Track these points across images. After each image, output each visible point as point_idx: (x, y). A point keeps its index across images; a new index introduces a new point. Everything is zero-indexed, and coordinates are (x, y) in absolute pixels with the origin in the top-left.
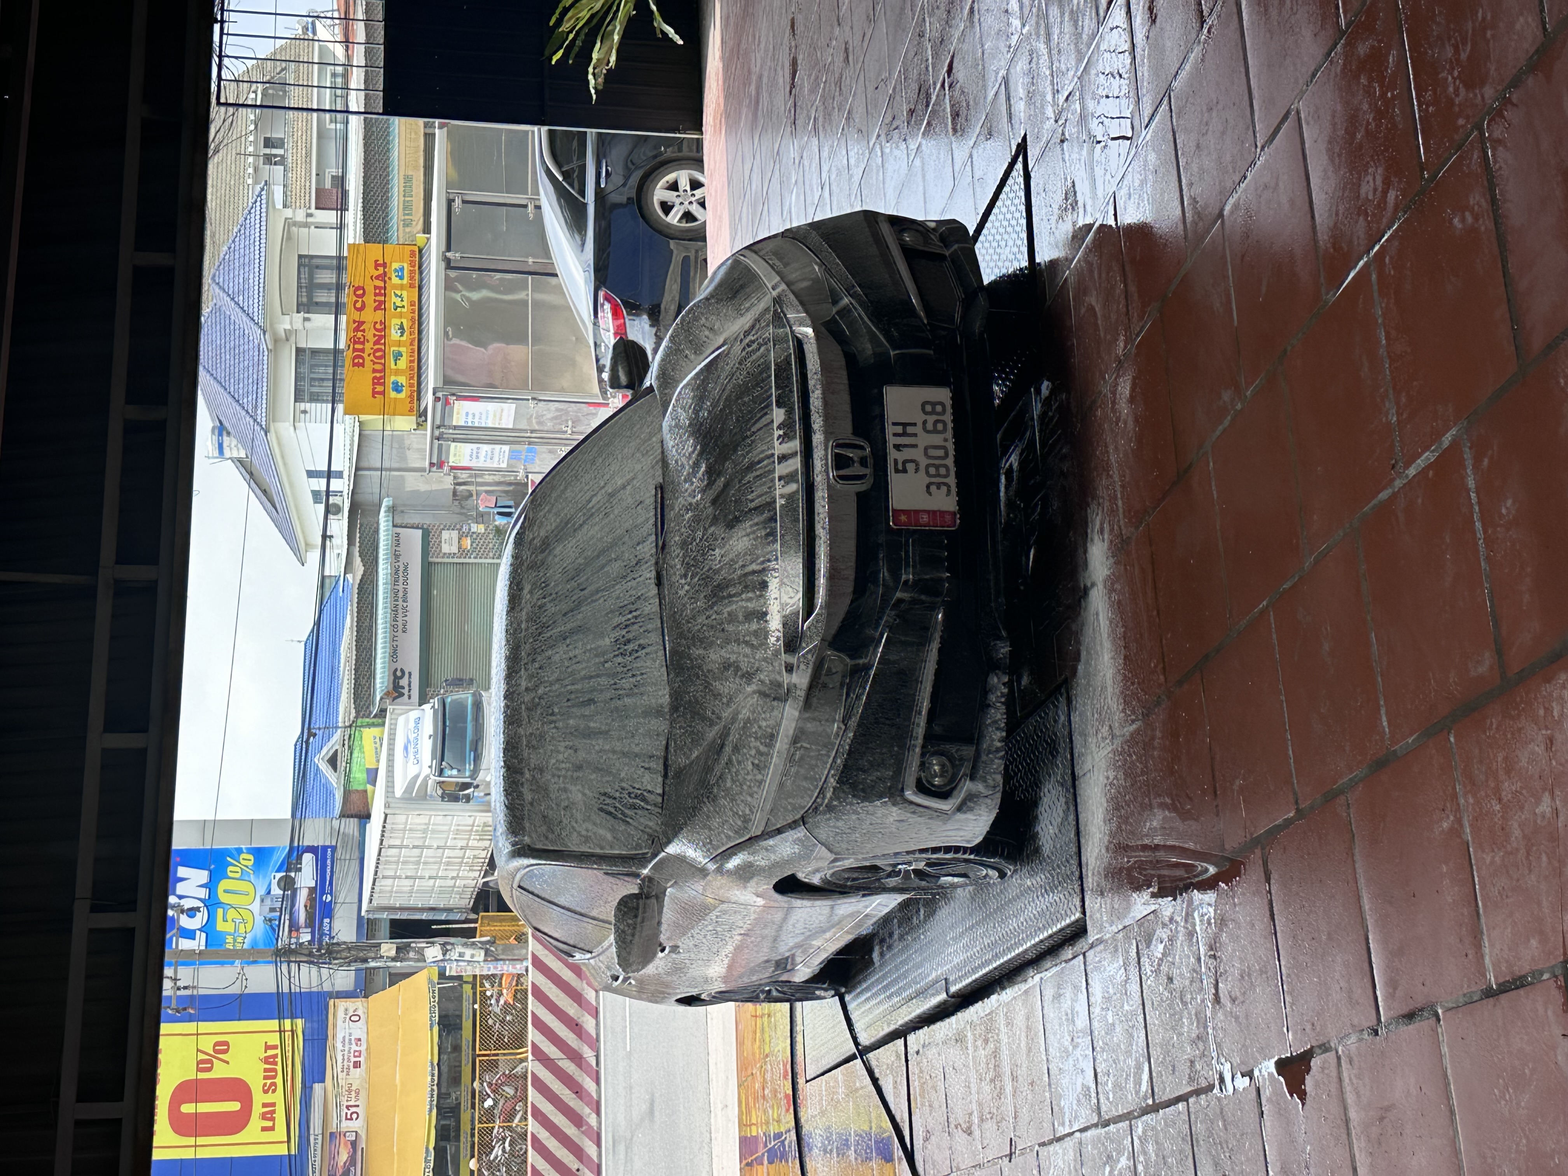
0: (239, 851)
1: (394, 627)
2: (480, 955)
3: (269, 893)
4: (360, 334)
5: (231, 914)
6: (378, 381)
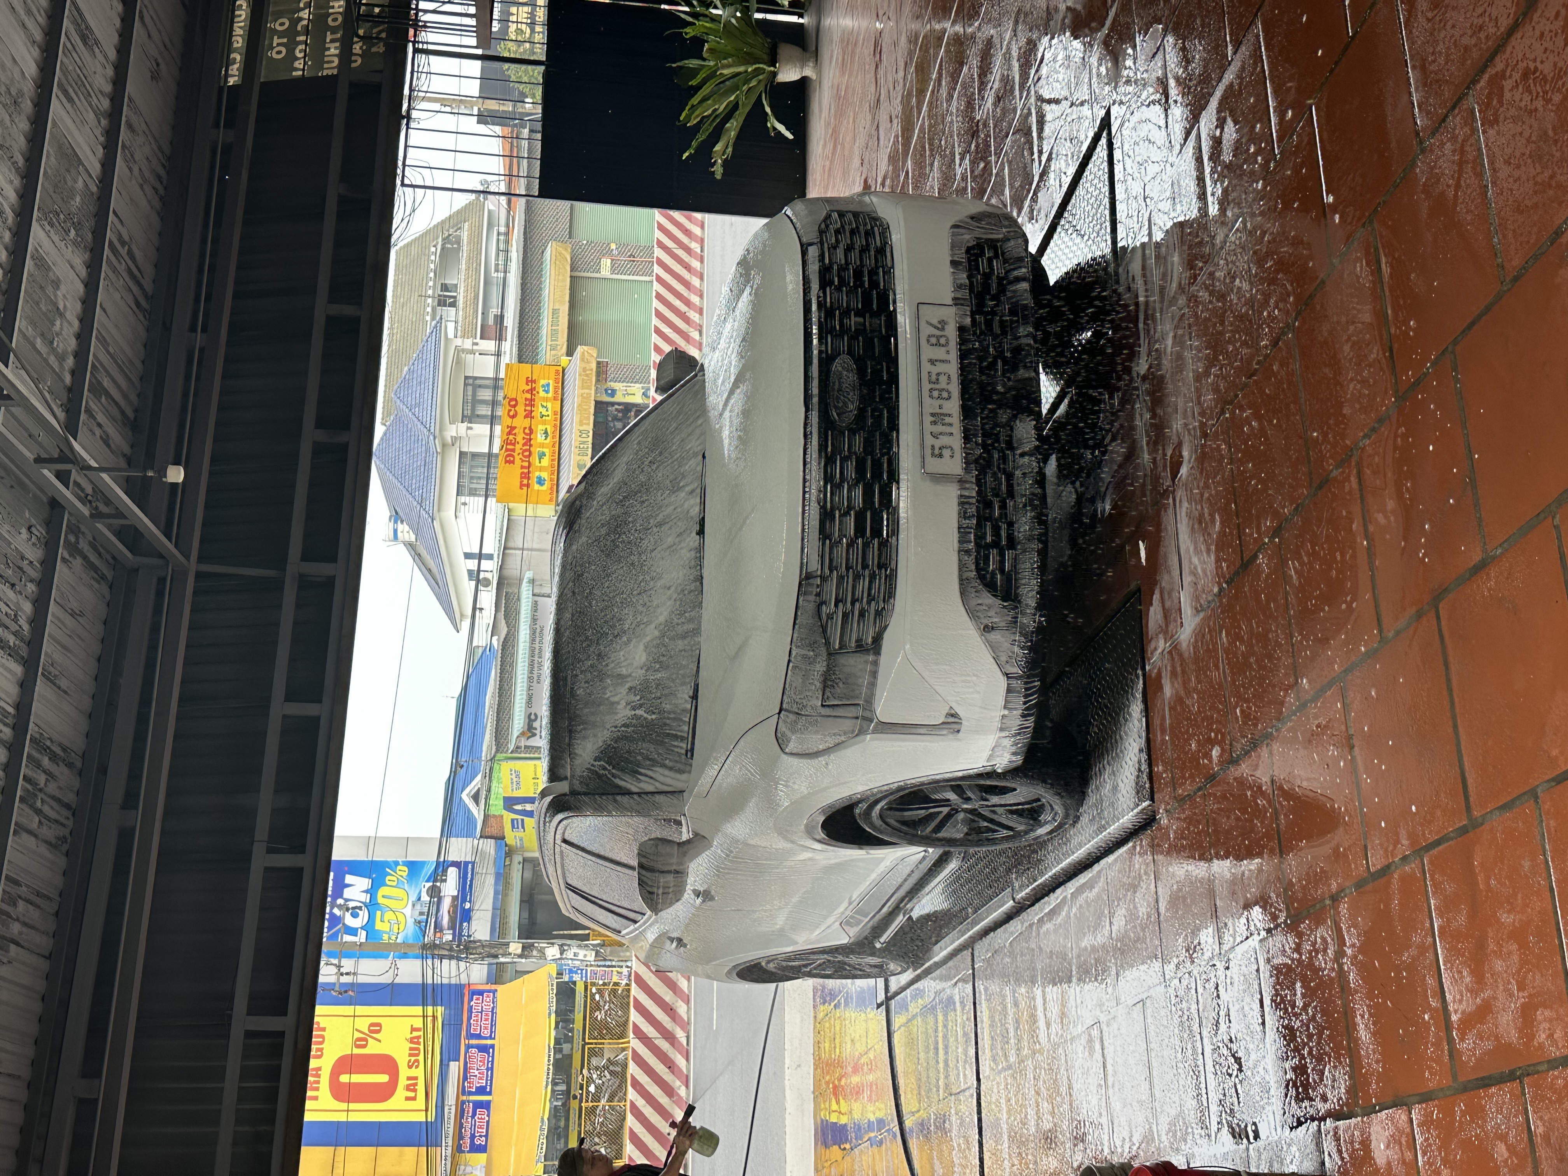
0: (397, 863)
1: (530, 679)
2: (591, 957)
3: (419, 899)
4: (511, 437)
5: (389, 915)
6: (526, 476)
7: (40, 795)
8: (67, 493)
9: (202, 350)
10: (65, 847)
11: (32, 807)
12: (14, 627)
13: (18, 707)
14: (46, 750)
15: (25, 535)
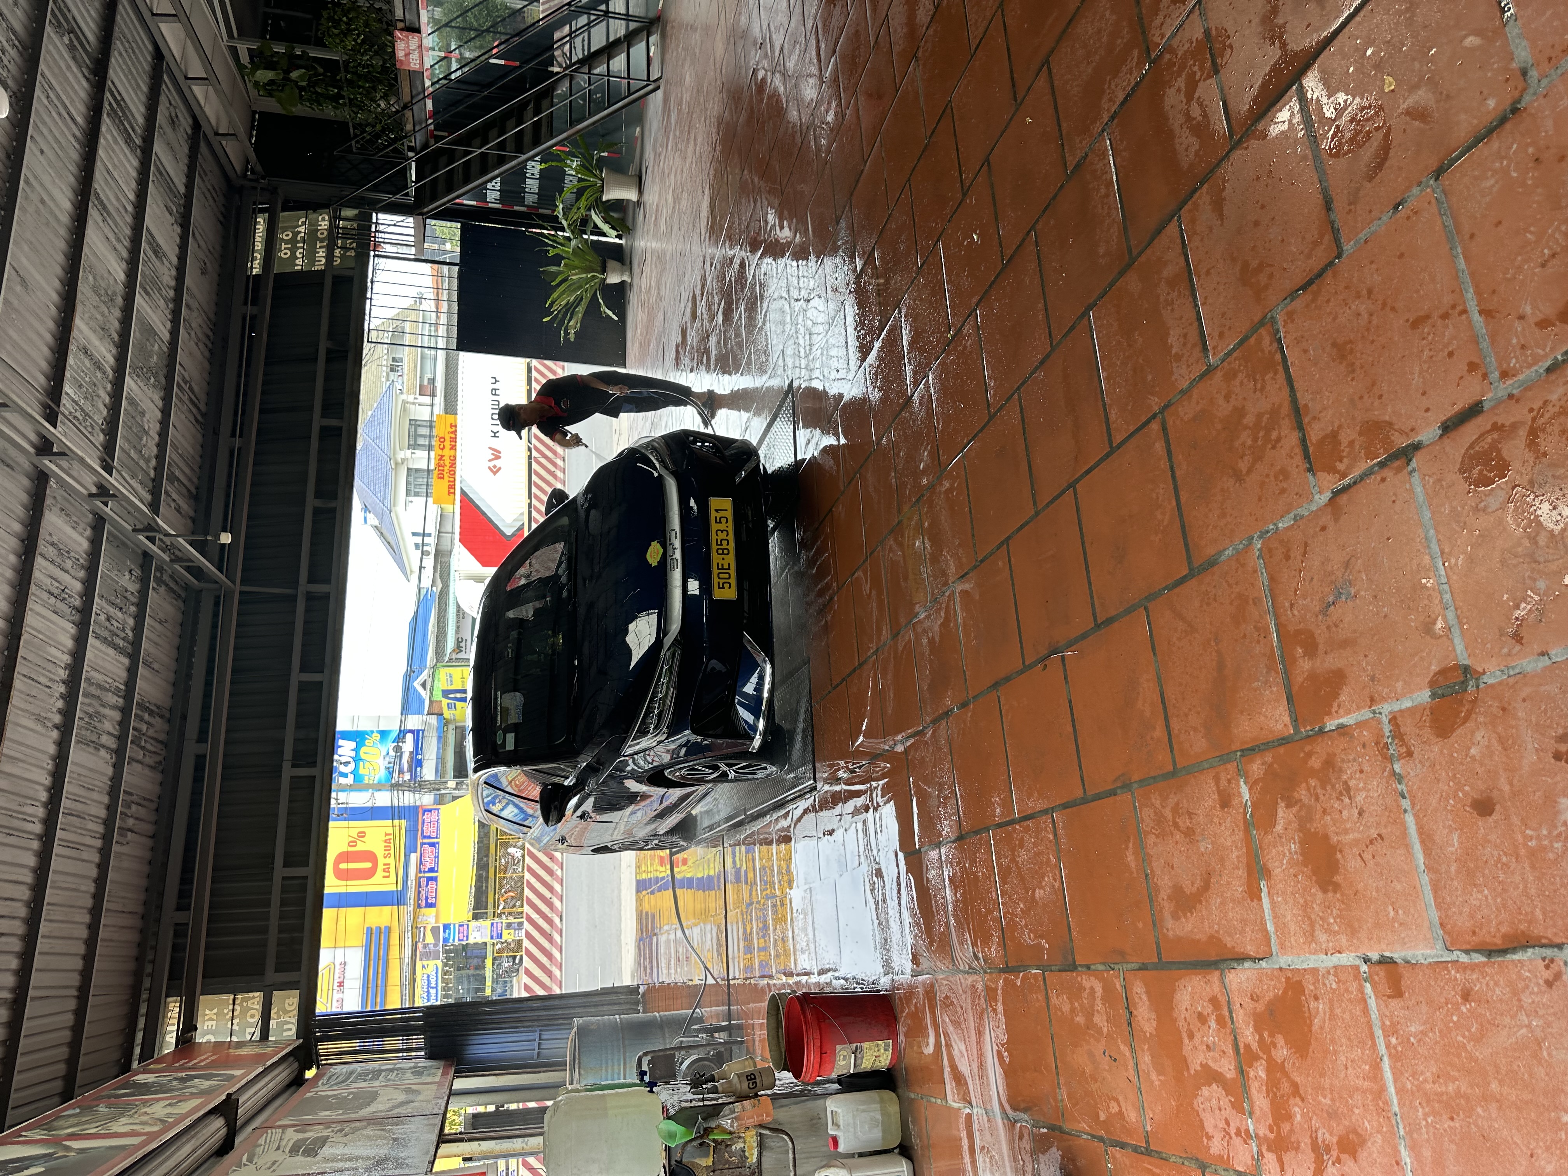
3: (388, 754)
4: (441, 462)
5: (367, 764)
6: (451, 487)
7: (144, 738)
8: (155, 549)
9: (239, 449)
10: (161, 768)
11: (138, 745)
12: (122, 635)
13: (126, 684)
14: (147, 709)
15: (127, 576)
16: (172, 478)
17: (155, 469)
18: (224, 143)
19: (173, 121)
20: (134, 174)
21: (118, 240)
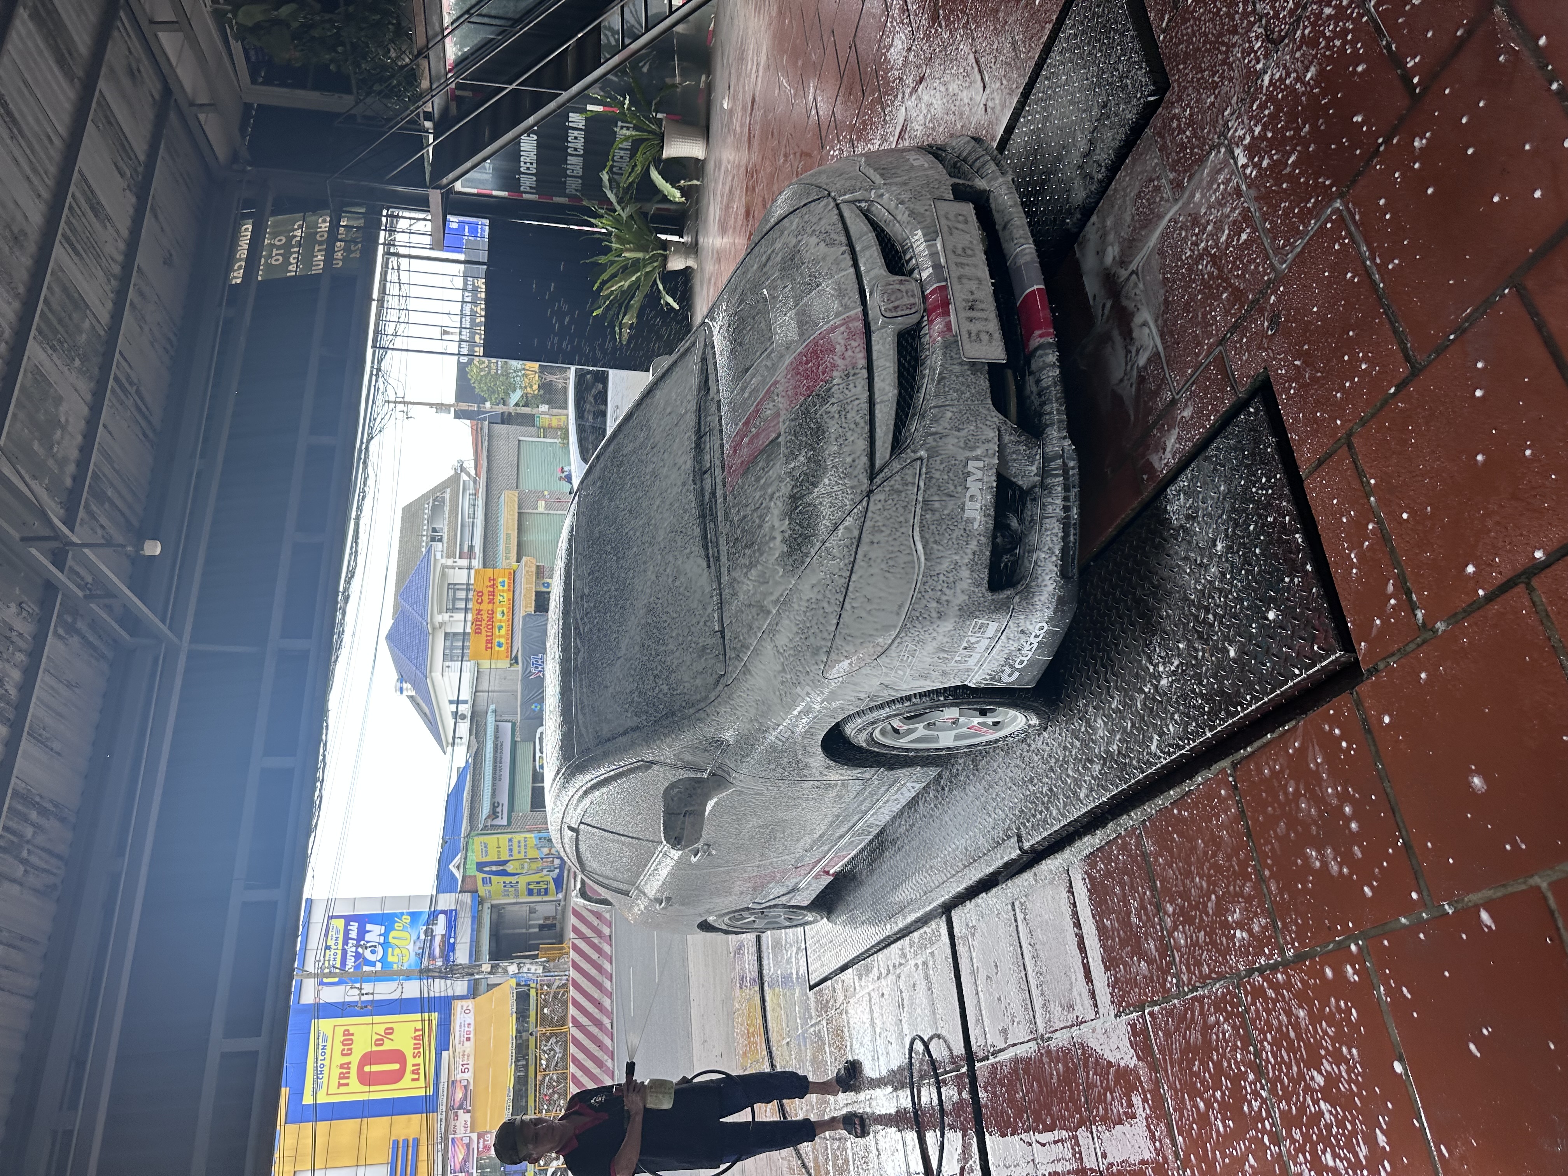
0: (402, 914)
1: (494, 778)
2: (540, 970)
3: (418, 938)
4: (479, 618)
5: (397, 951)
6: (488, 642)
7: (26, 847)
8: (63, 578)
10: (55, 894)
11: (16, 857)
14: (34, 805)
15: (13, 608)
16: (99, 496)
17: (74, 479)
18: (202, 117)
19: (133, 74)
20: (68, 106)
21: (34, 170)
